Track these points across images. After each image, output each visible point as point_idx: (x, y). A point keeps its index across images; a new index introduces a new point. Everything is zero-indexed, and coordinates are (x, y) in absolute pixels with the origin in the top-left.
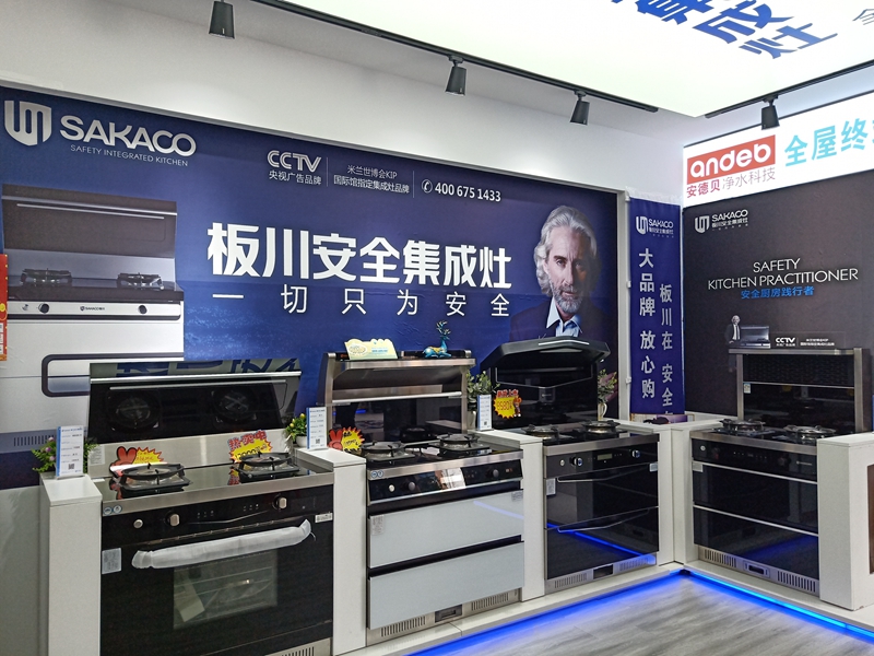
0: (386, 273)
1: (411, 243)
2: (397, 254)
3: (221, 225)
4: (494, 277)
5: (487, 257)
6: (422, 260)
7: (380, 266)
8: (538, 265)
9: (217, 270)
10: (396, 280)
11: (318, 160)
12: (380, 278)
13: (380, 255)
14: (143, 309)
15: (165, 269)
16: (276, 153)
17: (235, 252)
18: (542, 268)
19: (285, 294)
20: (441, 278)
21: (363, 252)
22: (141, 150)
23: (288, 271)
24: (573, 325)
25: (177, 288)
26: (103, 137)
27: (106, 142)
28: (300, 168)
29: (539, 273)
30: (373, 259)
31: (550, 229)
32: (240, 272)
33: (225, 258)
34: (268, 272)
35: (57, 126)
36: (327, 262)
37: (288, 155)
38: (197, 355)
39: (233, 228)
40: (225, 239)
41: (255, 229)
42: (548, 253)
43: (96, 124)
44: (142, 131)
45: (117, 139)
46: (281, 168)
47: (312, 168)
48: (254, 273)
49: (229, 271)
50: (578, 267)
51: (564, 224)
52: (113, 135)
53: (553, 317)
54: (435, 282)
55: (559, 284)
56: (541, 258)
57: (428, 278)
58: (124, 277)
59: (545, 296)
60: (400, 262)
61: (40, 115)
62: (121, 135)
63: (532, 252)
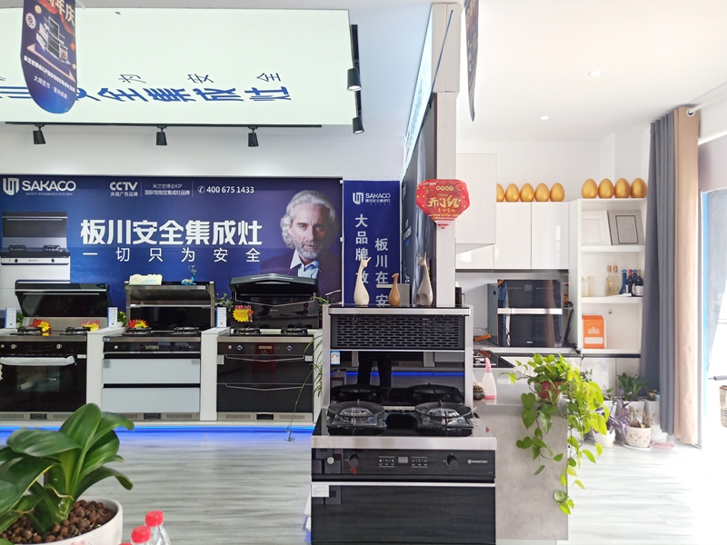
0: (175, 239)
1: (191, 222)
2: (182, 229)
3: (87, 221)
4: (249, 238)
5: (243, 227)
6: (198, 231)
7: (171, 236)
8: (284, 229)
9: (85, 242)
10: (181, 243)
11: (136, 183)
12: (171, 242)
13: (171, 230)
14: (53, 260)
15: (62, 243)
16: (114, 183)
17: (94, 233)
18: (287, 231)
19: (118, 252)
20: (211, 240)
21: (161, 229)
22: (53, 191)
23: (120, 241)
24: (313, 267)
25: (67, 251)
26: (38, 187)
27: (39, 190)
28: (126, 189)
29: (284, 234)
30: (167, 232)
31: (294, 206)
32: (96, 242)
33: (89, 236)
34: (110, 242)
35: (21, 186)
36: (141, 235)
37: (120, 183)
38: (76, 281)
39: (93, 222)
40: (89, 227)
41: (103, 221)
42: (292, 222)
43: (35, 182)
44: (53, 182)
45: (43, 188)
46: (117, 190)
47: (133, 188)
48: (103, 243)
49: (91, 242)
50: (317, 229)
51: (306, 201)
52: (42, 186)
53: (295, 261)
54: (207, 243)
55: (301, 241)
56: (286, 225)
57: (202, 241)
58: (46, 247)
59: (289, 249)
60: (184, 233)
61: (15, 182)
62: (45, 186)
63: (279, 222)
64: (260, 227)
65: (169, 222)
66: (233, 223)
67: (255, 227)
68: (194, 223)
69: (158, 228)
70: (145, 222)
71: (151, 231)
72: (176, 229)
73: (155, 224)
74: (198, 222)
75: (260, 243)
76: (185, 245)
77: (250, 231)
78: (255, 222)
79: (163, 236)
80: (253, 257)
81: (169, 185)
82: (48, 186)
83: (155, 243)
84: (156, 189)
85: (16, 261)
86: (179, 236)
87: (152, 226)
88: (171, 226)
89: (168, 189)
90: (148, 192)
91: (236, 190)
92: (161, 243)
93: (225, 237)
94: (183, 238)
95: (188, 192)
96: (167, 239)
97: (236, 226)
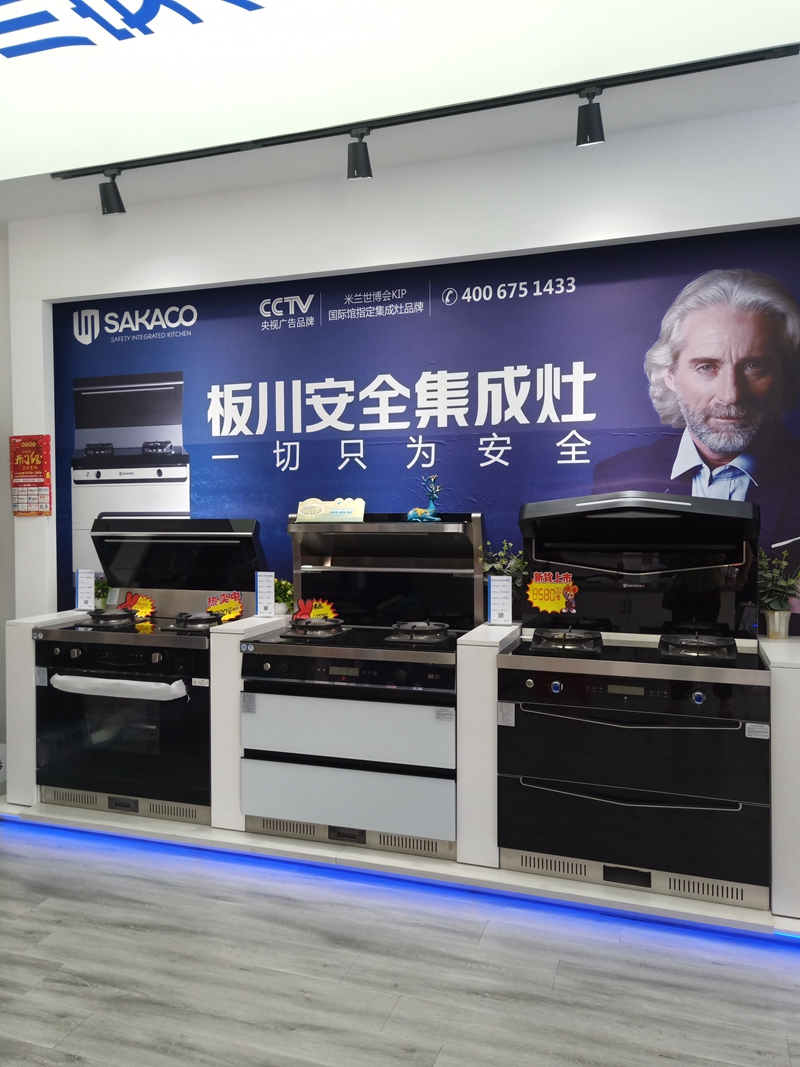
0: (393, 418)
1: (426, 376)
2: (406, 393)
3: (218, 387)
4: (564, 404)
5: (549, 378)
6: (442, 395)
7: (384, 410)
8: (653, 378)
9: (216, 432)
10: (405, 425)
11: (311, 298)
12: (384, 424)
13: (384, 396)
14: (160, 473)
15: (173, 435)
16: (267, 302)
17: (231, 412)
18: (662, 382)
19: (278, 451)
20: (471, 416)
21: (363, 395)
23: (280, 427)
24: (735, 472)
25: (184, 452)
26: (131, 325)
27: (133, 329)
28: (292, 311)
29: (655, 391)
30: (375, 403)
31: (682, 316)
32: (235, 432)
33: (222, 419)
34: (261, 430)
36: (321, 412)
37: (279, 301)
38: (202, 515)
39: (229, 388)
40: (222, 400)
41: (247, 386)
42: (676, 357)
43: (127, 315)
44: (157, 312)
45: (141, 324)
46: (273, 317)
47: (304, 309)
48: (248, 432)
49: (226, 432)
50: (749, 371)
51: (715, 301)
52: (138, 320)
53: (686, 458)
54: (462, 422)
56: (660, 367)
57: (451, 419)
58: (147, 445)
60: (411, 403)
61: (93, 317)
62: (143, 320)
63: (641, 359)
64: (592, 377)
65: (379, 380)
66: (523, 371)
67: (579, 376)
68: (433, 377)
69: (355, 394)
70: (330, 383)
71: (343, 401)
72: (393, 394)
73: (349, 385)
74: (443, 375)
75: (591, 417)
76: (414, 431)
77: (567, 389)
78: (578, 366)
79: (367, 411)
80: (574, 452)
81: (378, 295)
82: (149, 320)
83: (349, 427)
84: (351, 306)
85: (98, 475)
86: (401, 409)
87: (342, 390)
88: (384, 387)
89: (375, 304)
90: (335, 315)
91: (532, 289)
92: (363, 427)
93: (505, 405)
94: (410, 416)
95: (420, 306)
96: (375, 418)
97: (532, 378)
